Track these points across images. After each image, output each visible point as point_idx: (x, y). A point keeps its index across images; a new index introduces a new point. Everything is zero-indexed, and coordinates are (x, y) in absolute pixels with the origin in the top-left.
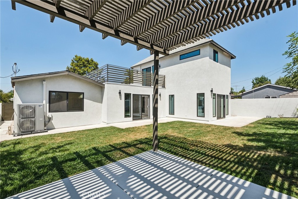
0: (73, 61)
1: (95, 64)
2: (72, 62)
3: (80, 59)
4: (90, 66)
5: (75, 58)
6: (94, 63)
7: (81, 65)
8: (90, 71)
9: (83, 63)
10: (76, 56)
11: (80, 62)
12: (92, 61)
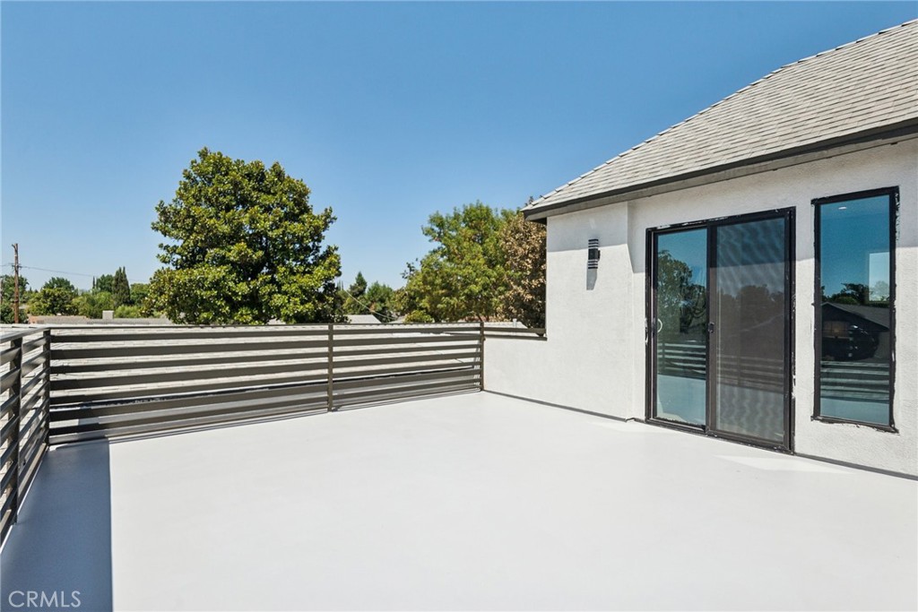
0: (188, 177)
1: (292, 189)
2: (184, 180)
3: (221, 166)
4: (267, 199)
5: (199, 161)
6: (290, 187)
7: (224, 194)
8: (268, 224)
9: (236, 184)
10: (204, 154)
11: (220, 182)
12: (279, 174)
